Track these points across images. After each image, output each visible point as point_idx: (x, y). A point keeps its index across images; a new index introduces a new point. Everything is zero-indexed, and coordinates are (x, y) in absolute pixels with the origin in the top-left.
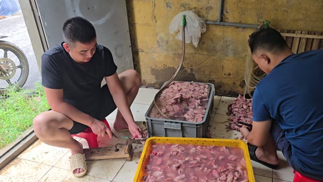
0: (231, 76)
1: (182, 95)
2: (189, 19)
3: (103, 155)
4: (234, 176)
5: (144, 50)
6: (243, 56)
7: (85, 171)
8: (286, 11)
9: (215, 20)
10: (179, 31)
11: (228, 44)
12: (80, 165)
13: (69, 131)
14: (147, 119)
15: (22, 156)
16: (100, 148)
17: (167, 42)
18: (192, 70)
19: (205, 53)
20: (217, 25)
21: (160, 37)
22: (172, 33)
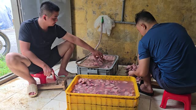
0: (129, 54)
2: (105, 19)
6: (135, 41)
7: (37, 94)
8: (158, 15)
9: (120, 21)
10: (99, 26)
11: (127, 34)
12: (34, 90)
14: (78, 68)
16: (47, 84)
17: (93, 34)
18: (106, 50)
19: (114, 40)
20: (121, 23)
21: (89, 31)
22: (96, 27)
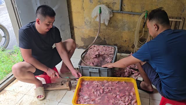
0: (127, 42)
1: (99, 53)
2: (102, 9)
3: (54, 88)
4: (129, 98)
5: (77, 27)
6: (133, 30)
7: (44, 97)
9: (117, 10)
10: (97, 16)
11: (125, 23)
12: (41, 93)
13: (34, 73)
14: (79, 67)
15: (7, 89)
16: (52, 83)
17: (90, 22)
18: (104, 38)
19: (112, 29)
20: (119, 13)
21: (86, 20)
22: (93, 17)
